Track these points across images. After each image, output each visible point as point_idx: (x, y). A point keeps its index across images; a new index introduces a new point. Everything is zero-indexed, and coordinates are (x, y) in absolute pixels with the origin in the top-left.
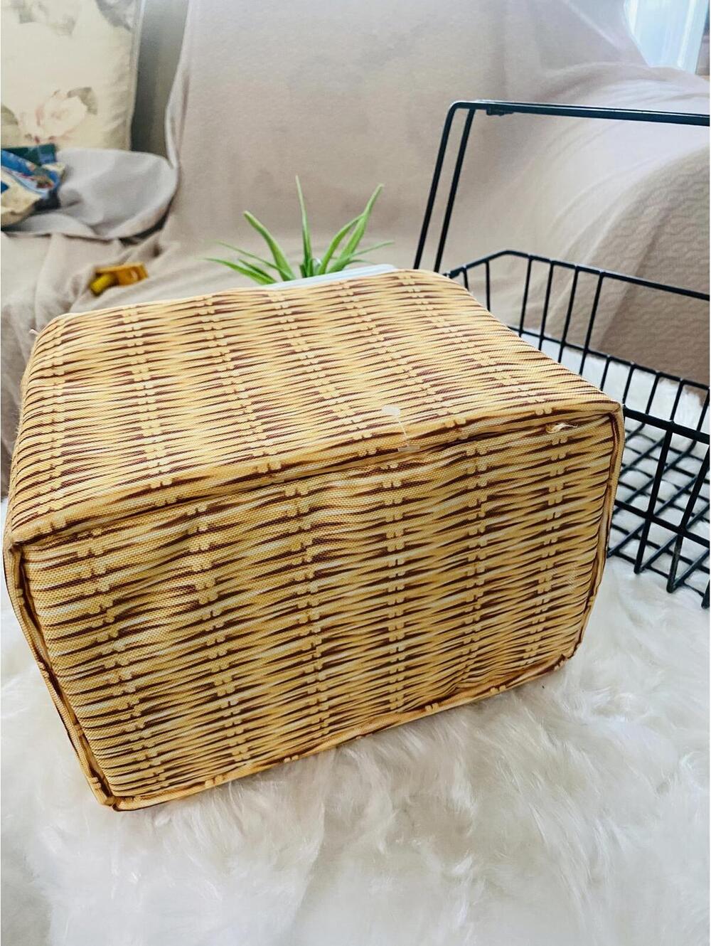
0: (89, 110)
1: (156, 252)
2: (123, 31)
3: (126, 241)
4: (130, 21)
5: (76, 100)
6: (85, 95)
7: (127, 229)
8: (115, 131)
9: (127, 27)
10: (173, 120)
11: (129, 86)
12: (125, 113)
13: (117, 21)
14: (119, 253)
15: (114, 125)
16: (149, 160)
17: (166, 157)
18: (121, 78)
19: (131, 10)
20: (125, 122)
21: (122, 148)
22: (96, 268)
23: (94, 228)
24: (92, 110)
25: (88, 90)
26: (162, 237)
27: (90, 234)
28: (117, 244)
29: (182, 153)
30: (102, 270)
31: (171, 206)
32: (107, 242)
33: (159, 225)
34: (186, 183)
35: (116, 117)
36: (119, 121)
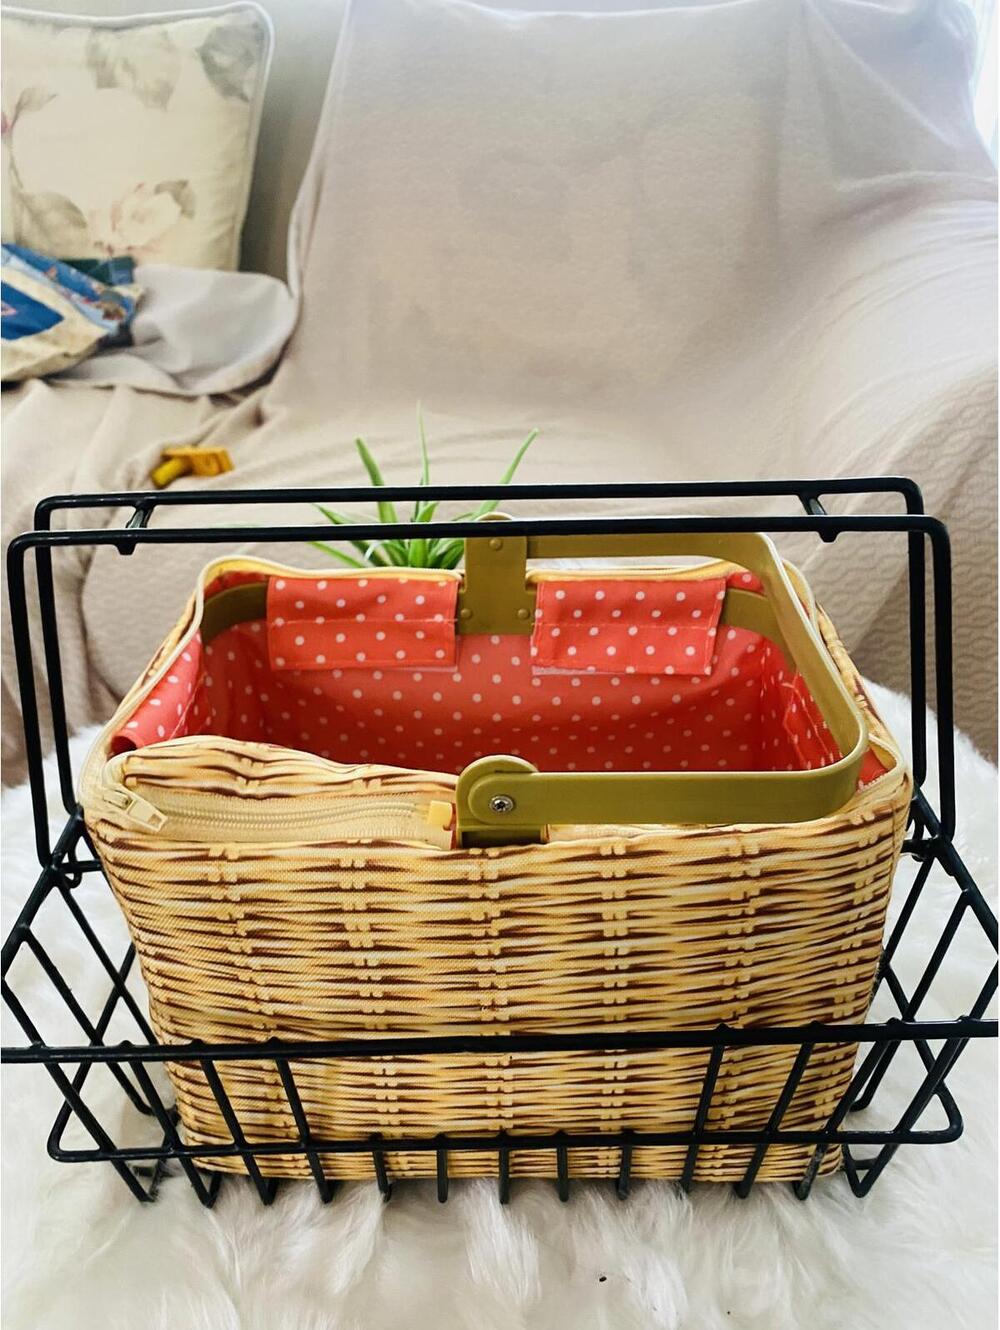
0: (183, 212)
1: (258, 419)
2: (235, 102)
3: (219, 399)
4: (248, 90)
5: (166, 198)
6: (179, 191)
7: (221, 382)
8: (218, 241)
9: (243, 98)
10: (299, 228)
11: (242, 180)
12: (234, 218)
13: (229, 90)
14: (204, 420)
15: (215, 234)
16: (261, 282)
17: (284, 279)
18: (231, 166)
19: (252, 72)
20: (232, 229)
21: (223, 268)
22: (164, 448)
23: (176, 377)
24: (187, 211)
25: (184, 184)
26: (266, 397)
27: (169, 386)
28: (204, 403)
29: (308, 275)
30: (171, 452)
31: (286, 349)
32: (192, 399)
33: (266, 378)
34: (309, 320)
35: (221, 222)
36: (223, 229)
